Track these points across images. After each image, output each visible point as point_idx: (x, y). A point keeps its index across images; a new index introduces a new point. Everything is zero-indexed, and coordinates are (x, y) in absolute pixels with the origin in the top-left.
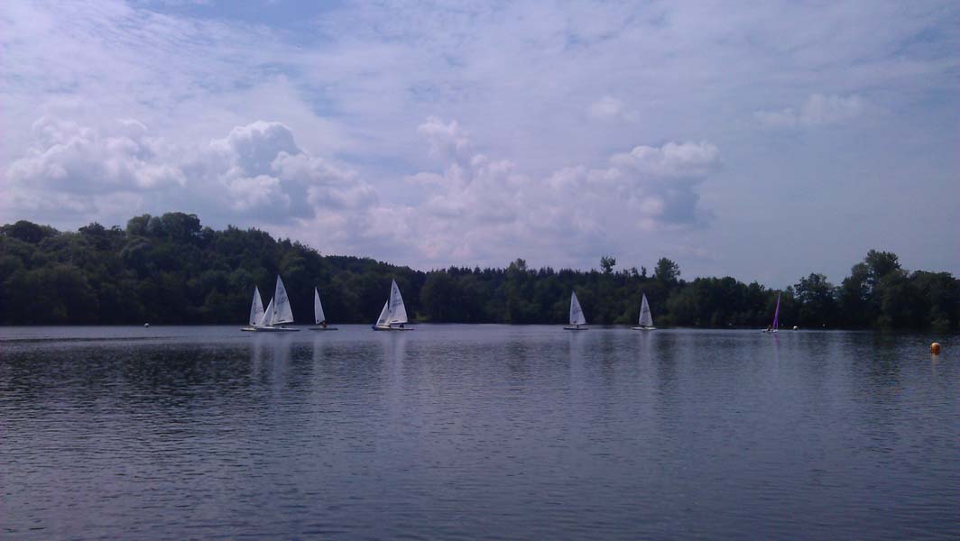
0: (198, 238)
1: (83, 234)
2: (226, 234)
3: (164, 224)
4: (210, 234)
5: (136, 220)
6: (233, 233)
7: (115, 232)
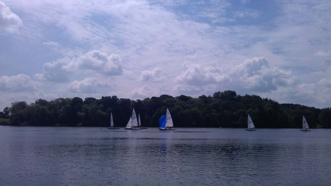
0: (235, 98)
1: (200, 98)
2: (245, 97)
3: (224, 94)
4: (240, 97)
5: (216, 93)
6: (247, 96)
7: (210, 97)
